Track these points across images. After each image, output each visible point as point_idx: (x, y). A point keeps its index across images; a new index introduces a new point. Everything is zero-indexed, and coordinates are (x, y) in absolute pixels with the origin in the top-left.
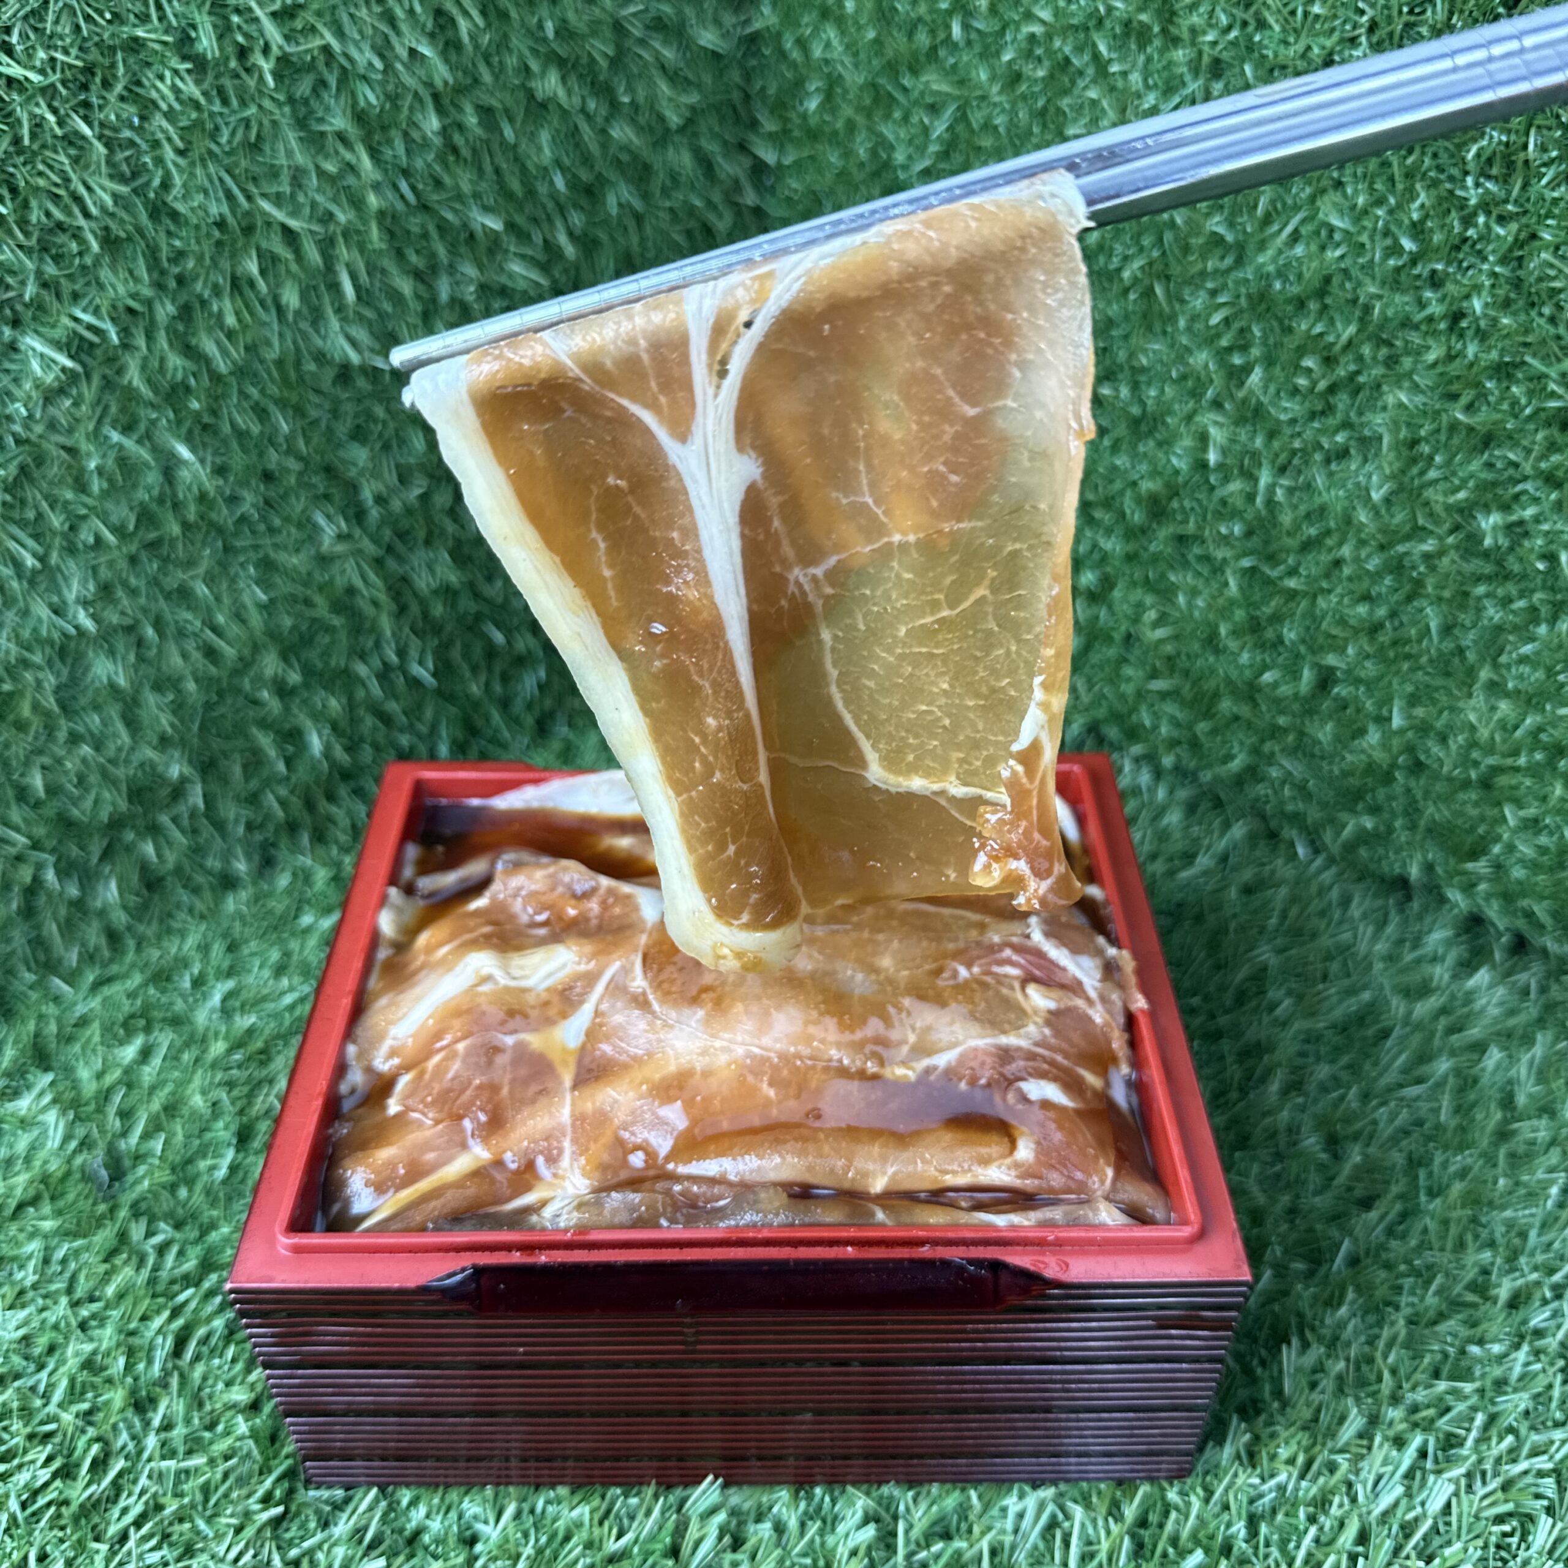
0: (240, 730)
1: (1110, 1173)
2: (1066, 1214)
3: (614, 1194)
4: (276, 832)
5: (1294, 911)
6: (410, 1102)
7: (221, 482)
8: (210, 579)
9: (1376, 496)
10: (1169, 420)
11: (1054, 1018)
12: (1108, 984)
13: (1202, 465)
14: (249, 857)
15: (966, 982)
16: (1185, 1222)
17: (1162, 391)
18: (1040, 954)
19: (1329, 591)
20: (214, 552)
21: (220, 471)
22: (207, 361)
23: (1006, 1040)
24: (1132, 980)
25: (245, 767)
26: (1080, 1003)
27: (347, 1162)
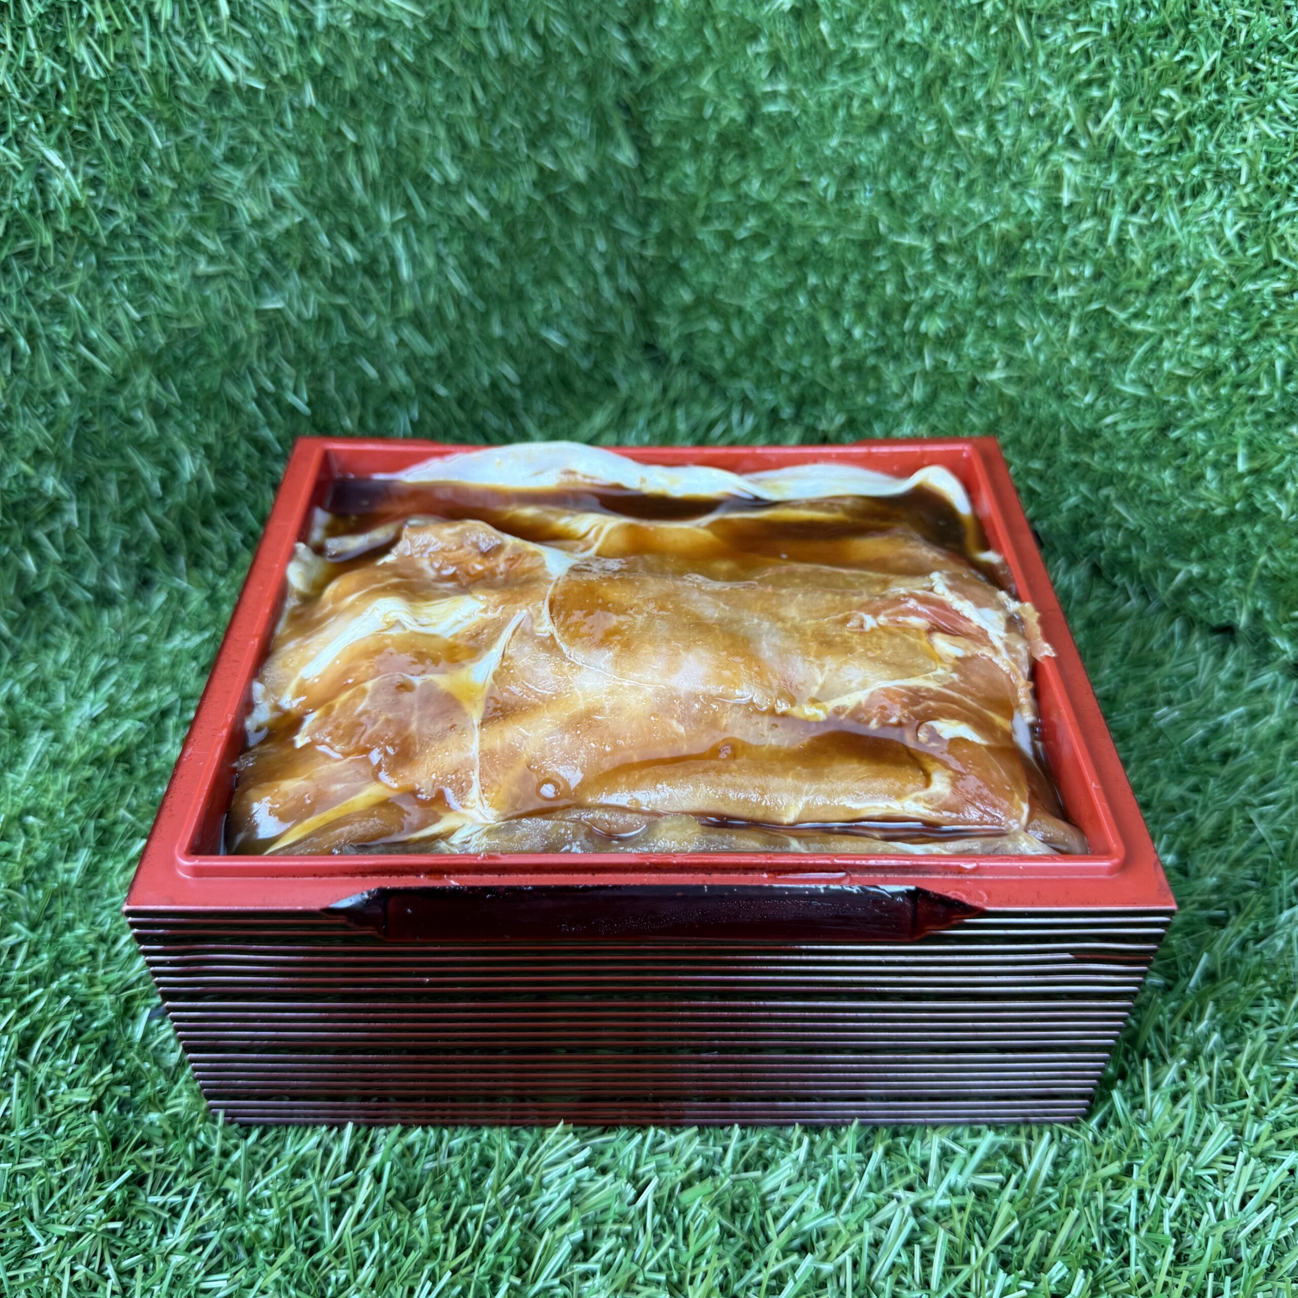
0: (115, 449)
1: (1026, 808)
2: (984, 845)
3: (524, 821)
4: (152, 553)
5: (1136, 644)
6: (317, 736)
7: (92, 193)
8: (85, 295)
9: (1230, 234)
10: (1025, 160)
11: (962, 664)
12: (1013, 635)
13: (1054, 205)
14: (125, 577)
15: (873, 630)
16: (1106, 853)
17: (1018, 131)
18: (942, 605)
19: (1176, 333)
20: (88, 265)
21: (94, 183)
22: (79, 65)
23: (913, 682)
24: (1037, 630)
25: (121, 484)
26: (986, 652)
27: (252, 793)
